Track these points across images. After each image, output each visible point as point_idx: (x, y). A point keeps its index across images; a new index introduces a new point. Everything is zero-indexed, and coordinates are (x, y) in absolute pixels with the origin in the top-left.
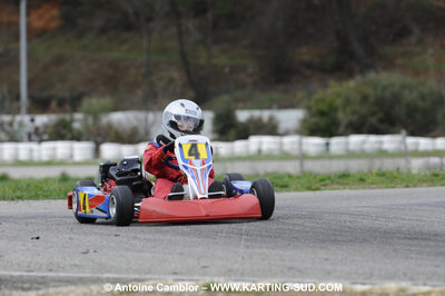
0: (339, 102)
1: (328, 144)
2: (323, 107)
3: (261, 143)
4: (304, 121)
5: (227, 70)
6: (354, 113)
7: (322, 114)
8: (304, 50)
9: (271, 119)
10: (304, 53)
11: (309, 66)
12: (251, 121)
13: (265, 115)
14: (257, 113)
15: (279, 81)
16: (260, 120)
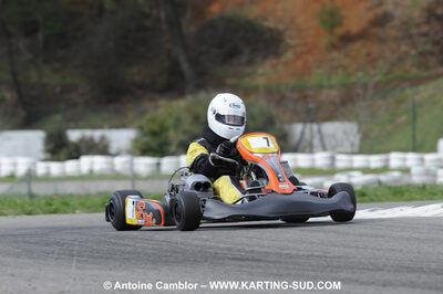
0: (170, 122)
1: (158, 164)
2: (155, 127)
3: (92, 163)
4: (135, 141)
5: (58, 90)
6: (185, 132)
7: (154, 134)
8: (135, 70)
9: (103, 138)
10: (135, 73)
11: (141, 86)
12: (83, 140)
13: (97, 134)
14: (88, 133)
15: (109, 101)
16: (91, 139)
